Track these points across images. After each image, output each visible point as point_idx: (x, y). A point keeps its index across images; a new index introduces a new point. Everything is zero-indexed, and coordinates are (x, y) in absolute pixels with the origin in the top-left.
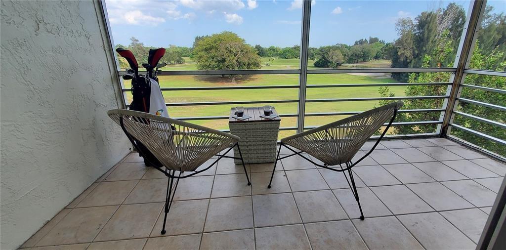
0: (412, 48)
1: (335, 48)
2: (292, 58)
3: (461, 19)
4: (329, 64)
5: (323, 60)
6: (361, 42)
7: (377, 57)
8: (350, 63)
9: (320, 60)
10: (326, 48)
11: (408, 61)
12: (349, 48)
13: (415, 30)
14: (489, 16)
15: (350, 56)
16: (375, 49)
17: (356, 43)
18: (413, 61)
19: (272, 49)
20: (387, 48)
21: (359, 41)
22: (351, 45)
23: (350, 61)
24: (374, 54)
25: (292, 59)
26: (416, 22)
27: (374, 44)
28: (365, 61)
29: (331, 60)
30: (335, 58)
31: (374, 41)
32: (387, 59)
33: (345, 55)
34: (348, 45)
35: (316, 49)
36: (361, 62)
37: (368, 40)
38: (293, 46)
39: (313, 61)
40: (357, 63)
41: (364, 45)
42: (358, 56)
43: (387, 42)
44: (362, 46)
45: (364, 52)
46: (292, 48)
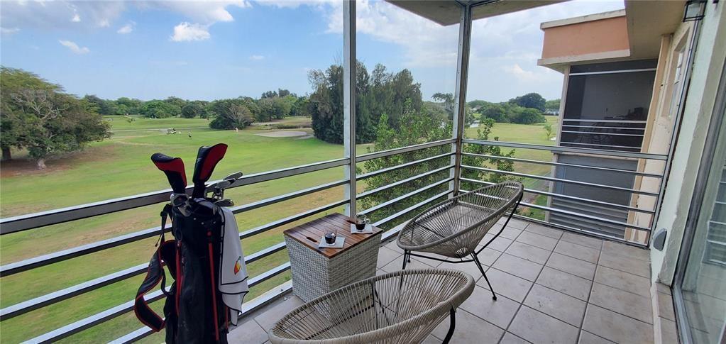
0: (330, 103)
1: (237, 102)
2: (167, 116)
3: (364, 76)
4: (233, 124)
5: (224, 118)
6: (270, 95)
7: (292, 114)
8: (261, 121)
9: (219, 118)
10: (224, 101)
11: (329, 117)
12: (257, 102)
13: (328, 84)
14: (384, 75)
15: (260, 112)
16: (288, 105)
17: (264, 96)
18: (334, 117)
19: (122, 102)
20: (301, 102)
21: (267, 94)
22: (258, 99)
23: (261, 119)
24: (289, 110)
25: (167, 119)
26: (327, 76)
27: (285, 98)
28: (280, 119)
29: (235, 118)
30: (241, 117)
31: (284, 93)
32: (304, 115)
33: (254, 112)
34: (254, 99)
35: (207, 102)
36: (275, 120)
37: (278, 93)
38: (167, 98)
39: (206, 120)
40: (270, 121)
41: (275, 98)
42: (271, 113)
43: (299, 96)
44: (272, 100)
45: (277, 107)
46: (165, 101)
